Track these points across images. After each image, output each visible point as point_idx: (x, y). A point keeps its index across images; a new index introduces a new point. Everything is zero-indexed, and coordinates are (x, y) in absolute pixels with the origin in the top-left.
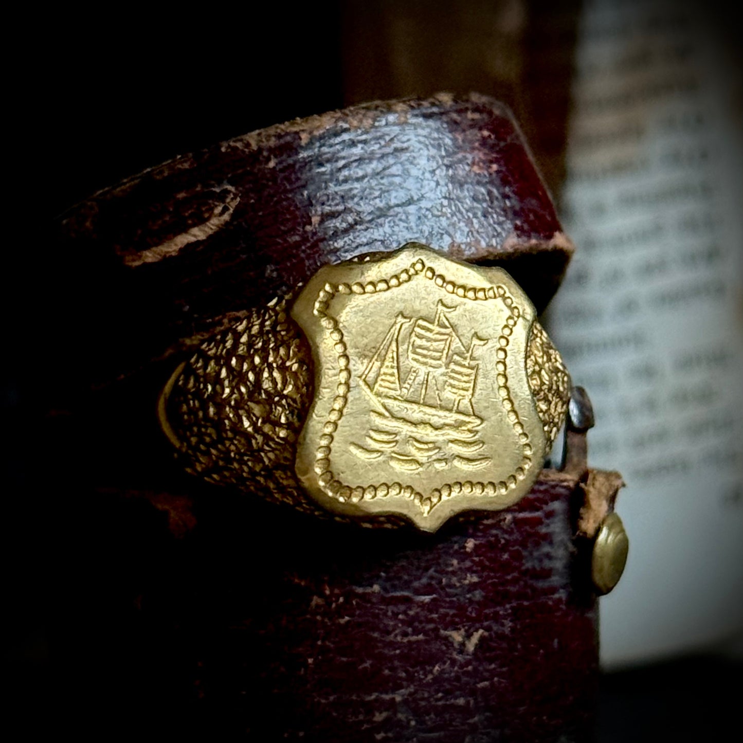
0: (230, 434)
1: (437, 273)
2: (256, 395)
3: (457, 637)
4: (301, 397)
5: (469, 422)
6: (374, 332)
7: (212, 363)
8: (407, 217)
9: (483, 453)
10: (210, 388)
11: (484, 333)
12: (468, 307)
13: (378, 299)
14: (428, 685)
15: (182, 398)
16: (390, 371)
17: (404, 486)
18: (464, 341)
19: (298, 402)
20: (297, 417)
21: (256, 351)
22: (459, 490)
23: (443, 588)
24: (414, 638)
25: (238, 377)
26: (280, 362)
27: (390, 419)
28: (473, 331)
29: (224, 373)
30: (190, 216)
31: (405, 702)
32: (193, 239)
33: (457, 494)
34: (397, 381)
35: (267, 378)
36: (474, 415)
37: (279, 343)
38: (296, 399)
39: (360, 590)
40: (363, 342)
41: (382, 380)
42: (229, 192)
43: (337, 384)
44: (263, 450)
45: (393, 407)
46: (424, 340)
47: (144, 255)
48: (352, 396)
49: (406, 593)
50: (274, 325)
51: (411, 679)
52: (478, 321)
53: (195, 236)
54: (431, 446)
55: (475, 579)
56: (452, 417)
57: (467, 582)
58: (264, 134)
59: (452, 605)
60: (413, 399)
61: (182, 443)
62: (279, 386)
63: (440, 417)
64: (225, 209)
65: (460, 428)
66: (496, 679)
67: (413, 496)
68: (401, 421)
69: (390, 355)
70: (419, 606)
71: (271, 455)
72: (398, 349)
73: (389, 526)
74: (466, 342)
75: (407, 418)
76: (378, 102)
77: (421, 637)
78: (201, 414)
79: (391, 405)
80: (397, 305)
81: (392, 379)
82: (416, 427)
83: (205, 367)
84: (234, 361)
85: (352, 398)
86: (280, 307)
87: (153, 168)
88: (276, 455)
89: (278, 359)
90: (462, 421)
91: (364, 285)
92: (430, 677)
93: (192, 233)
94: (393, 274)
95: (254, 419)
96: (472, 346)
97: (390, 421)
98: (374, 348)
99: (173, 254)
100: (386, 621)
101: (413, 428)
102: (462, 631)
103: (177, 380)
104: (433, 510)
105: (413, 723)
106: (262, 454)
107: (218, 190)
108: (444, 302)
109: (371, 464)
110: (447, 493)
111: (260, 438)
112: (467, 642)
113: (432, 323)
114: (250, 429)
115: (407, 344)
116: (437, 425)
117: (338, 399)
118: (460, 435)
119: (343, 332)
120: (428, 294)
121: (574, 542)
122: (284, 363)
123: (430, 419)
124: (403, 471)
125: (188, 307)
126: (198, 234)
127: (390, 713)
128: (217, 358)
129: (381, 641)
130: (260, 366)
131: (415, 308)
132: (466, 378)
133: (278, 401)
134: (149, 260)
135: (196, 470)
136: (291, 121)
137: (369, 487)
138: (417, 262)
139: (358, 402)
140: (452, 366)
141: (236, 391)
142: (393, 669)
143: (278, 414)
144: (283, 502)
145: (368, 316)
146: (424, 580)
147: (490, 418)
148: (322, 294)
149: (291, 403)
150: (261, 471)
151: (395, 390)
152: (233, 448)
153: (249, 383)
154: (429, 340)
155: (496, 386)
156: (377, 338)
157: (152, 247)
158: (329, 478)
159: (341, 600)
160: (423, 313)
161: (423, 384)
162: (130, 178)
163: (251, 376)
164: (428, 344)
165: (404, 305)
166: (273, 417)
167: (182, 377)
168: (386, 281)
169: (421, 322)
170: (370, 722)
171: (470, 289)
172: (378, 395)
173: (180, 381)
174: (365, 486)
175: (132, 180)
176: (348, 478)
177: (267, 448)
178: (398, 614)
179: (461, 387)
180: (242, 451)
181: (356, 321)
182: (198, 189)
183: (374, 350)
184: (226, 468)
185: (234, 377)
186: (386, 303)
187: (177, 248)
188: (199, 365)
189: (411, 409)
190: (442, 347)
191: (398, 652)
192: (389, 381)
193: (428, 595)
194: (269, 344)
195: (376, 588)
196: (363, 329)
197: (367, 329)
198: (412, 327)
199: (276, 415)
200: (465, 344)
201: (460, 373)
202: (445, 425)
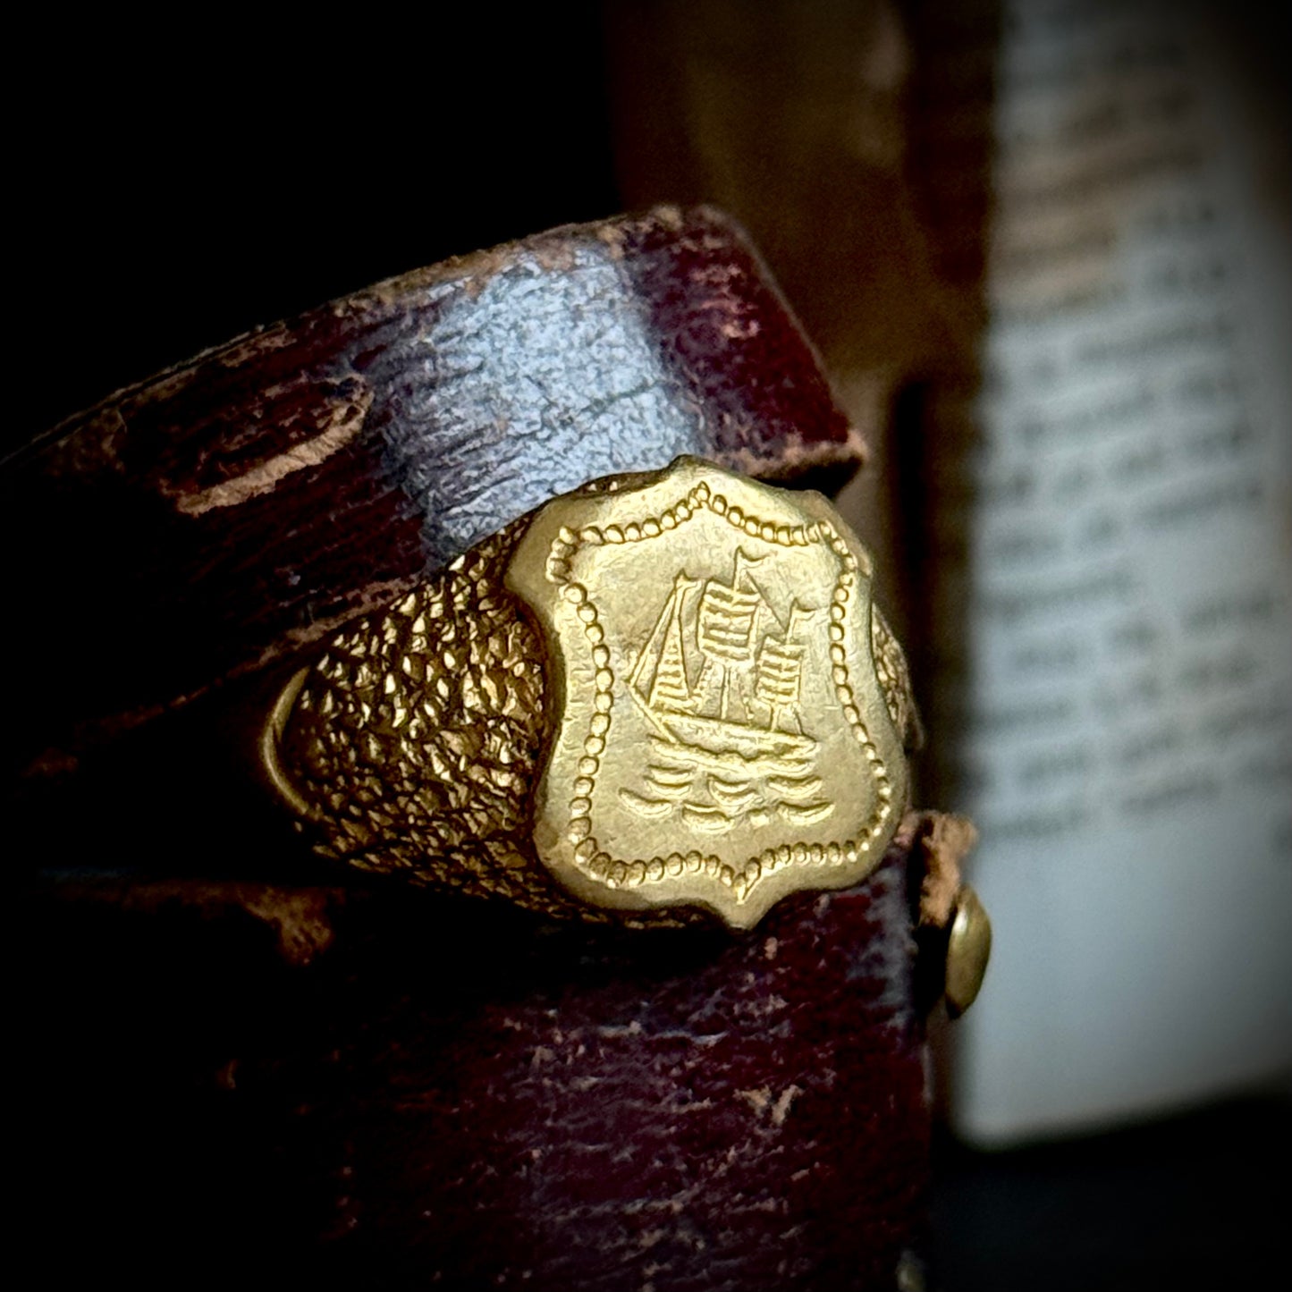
0: (408, 786)
1: (730, 504)
2: (456, 717)
3: (759, 1099)
4: (533, 717)
5: (797, 746)
6: (645, 604)
7: (365, 669)
8: (641, 414)
9: (818, 796)
10: (366, 710)
11: (809, 599)
12: (781, 558)
13: (646, 550)
14: (721, 1181)
15: (313, 730)
16: (673, 669)
17: (705, 855)
18: (779, 613)
19: (530, 727)
20: (527, 751)
21: (446, 645)
22: (787, 857)
23: (735, 1020)
24: (696, 1106)
25: (417, 690)
26: (492, 662)
27: (677, 747)
28: (791, 598)
29: (390, 685)
30: (294, 426)
31: (687, 1211)
32: (299, 465)
33: (784, 865)
34: (684, 685)
35: (470, 690)
36: (803, 734)
37: (487, 631)
38: (524, 722)
39: (610, 1032)
40: (630, 622)
41: (661, 684)
42: (356, 383)
43: (594, 693)
44: (468, 809)
45: (680, 728)
46: (719, 614)
47: (213, 495)
48: (618, 713)
49: (681, 1034)
50: (472, 603)
51: (693, 1173)
52: (798, 580)
53: (301, 459)
54: (741, 788)
55: (781, 1004)
56: (771, 740)
57: (769, 1009)
58: (403, 284)
59: (750, 1048)
60: (711, 713)
61: (312, 806)
62: (494, 702)
63: (752, 740)
64: (352, 412)
65: (782, 757)
66: (817, 1165)
67: (719, 870)
68: (694, 749)
69: (670, 642)
70: (701, 1054)
71: (482, 817)
72: (681, 630)
73: (671, 923)
74: (783, 615)
75: (703, 744)
76: (571, 226)
77: (706, 1103)
78: (352, 755)
79: (678, 724)
80: (676, 560)
81: (675, 681)
82: (717, 758)
83: (352, 676)
84: (407, 665)
85: (618, 716)
86: (477, 571)
87: (217, 348)
88: (490, 816)
89: (487, 657)
90: (786, 745)
91: (623, 528)
92: (723, 1168)
93: (297, 453)
94: (665, 508)
95: (453, 758)
96: (792, 622)
97: (678, 750)
98: (644, 631)
99: (266, 490)
100: (652, 1080)
101: (711, 761)
102: (766, 1090)
103: (298, 701)
104: (749, 893)
105: (701, 1245)
106: (467, 816)
107: (335, 381)
108: (746, 550)
109: (653, 823)
110: (769, 864)
111: (463, 791)
112: (774, 1108)
113: (731, 586)
114: (446, 776)
115: (694, 622)
116: (748, 753)
117: (597, 718)
118: (783, 767)
119: (598, 607)
120: (721, 539)
121: (915, 935)
122: (498, 663)
123: (737, 745)
124: (703, 831)
125: (298, 578)
126: (307, 455)
127: (666, 1230)
128: (372, 660)
129: (645, 1113)
130: (456, 671)
131: (703, 563)
132: (785, 675)
133: (494, 727)
134: (223, 502)
135: (336, 849)
136: (445, 262)
137: (653, 861)
138: (699, 487)
139: (628, 721)
140: (765, 656)
141: (416, 713)
142: (667, 1159)
143: (495, 748)
144: (496, 894)
145: (633, 580)
146: (708, 1010)
147: (827, 737)
148: (556, 546)
149: (517, 728)
150: (462, 843)
151: (682, 699)
152: (412, 808)
153: (439, 700)
154: (727, 614)
155: (832, 687)
156: (650, 613)
157: (228, 479)
158: (591, 849)
159: (582, 1050)
160: (716, 571)
161: (723, 686)
162: (176, 367)
163: (443, 688)
164: (725, 622)
165: (685, 558)
166: (486, 754)
167: (306, 695)
168: (656, 521)
169: (711, 586)
170: (634, 1248)
171: (782, 528)
172: (658, 708)
173: (302, 702)
174: (647, 859)
175: (180, 369)
176: (619, 848)
177: (475, 805)
178: (671, 1067)
179: (780, 689)
180: (430, 812)
181: (615, 587)
182: (303, 380)
183: (646, 635)
184: (395, 843)
185: (411, 692)
186: (658, 556)
187: (272, 481)
188: (339, 673)
189: (708, 729)
190: (747, 624)
191: (673, 1129)
192: (672, 686)
193: (715, 1033)
194: (469, 635)
195: (635, 1027)
196: (628, 601)
197: (634, 600)
198: (701, 593)
199: (492, 750)
200: (781, 618)
201: (778, 667)
202: (761, 753)
